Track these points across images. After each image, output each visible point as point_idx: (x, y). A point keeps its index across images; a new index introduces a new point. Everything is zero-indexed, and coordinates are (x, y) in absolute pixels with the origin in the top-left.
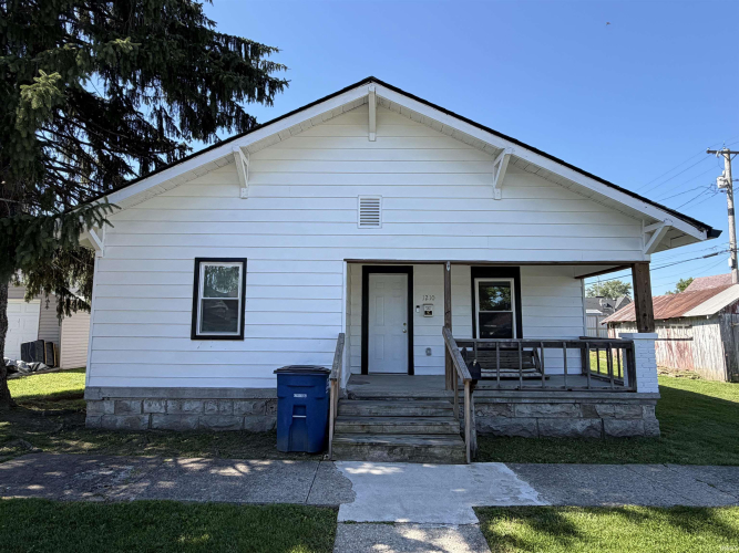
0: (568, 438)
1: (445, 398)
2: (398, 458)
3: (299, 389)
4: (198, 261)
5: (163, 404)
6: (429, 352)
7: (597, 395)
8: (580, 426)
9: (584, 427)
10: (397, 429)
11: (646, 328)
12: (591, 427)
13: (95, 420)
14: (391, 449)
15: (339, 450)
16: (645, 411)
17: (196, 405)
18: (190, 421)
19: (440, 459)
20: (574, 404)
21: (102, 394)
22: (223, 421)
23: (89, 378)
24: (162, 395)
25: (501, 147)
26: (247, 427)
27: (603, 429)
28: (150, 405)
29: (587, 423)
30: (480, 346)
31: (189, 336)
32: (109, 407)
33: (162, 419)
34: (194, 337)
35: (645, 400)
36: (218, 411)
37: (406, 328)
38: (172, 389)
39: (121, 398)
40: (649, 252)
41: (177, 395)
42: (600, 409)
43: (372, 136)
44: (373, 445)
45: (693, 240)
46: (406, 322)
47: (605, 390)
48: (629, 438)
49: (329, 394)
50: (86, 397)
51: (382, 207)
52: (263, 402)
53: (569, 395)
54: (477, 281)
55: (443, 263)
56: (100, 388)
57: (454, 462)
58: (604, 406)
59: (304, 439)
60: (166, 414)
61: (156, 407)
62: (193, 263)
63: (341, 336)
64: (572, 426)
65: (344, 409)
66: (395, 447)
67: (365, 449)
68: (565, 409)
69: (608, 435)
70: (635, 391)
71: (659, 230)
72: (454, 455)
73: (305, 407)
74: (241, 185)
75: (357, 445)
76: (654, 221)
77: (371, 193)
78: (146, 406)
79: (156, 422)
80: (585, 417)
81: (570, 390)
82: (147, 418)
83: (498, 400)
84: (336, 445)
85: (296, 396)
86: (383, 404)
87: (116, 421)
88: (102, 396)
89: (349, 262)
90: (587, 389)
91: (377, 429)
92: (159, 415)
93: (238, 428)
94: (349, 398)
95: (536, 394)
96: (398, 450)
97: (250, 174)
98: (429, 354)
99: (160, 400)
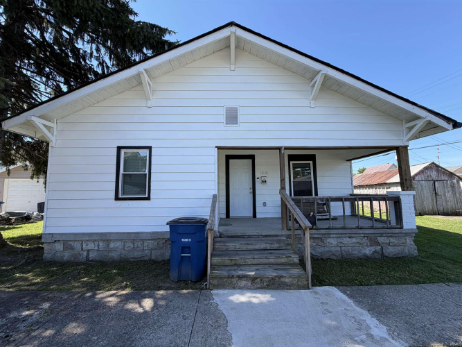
0: (361, 259)
1: (282, 236)
2: (259, 286)
3: (186, 235)
4: (119, 148)
5: (96, 244)
6: (265, 204)
7: (379, 231)
8: (368, 251)
9: (371, 252)
10: (255, 262)
11: (408, 188)
12: (375, 252)
13: (50, 256)
14: (254, 279)
15: (215, 282)
16: (408, 241)
17: (119, 244)
18: (115, 255)
19: (290, 286)
20: (364, 237)
21: (55, 239)
22: (137, 254)
23: (45, 227)
24: (95, 238)
25: (319, 69)
26: (153, 258)
27: (382, 252)
28: (87, 245)
29: (373, 249)
30: (304, 201)
31: (114, 197)
32: (59, 247)
33: (95, 253)
34: (117, 198)
35: (407, 234)
36: (134, 248)
37: (251, 190)
38: (102, 234)
39: (67, 240)
40: (408, 140)
41: (105, 238)
42: (381, 240)
43: (233, 67)
44: (240, 277)
45: (445, 130)
46: (251, 187)
47: (383, 228)
48: (400, 258)
49: (207, 238)
50: (43, 240)
51: (239, 112)
52: (164, 241)
53: (361, 231)
54: (292, 163)
55: (279, 148)
56: (52, 234)
57: (300, 288)
58: (383, 238)
59: (189, 271)
60: (98, 250)
61: (91, 246)
62: (116, 150)
63: (214, 196)
64: (363, 251)
65: (217, 246)
66: (256, 278)
67: (234, 280)
68: (358, 240)
69: (386, 257)
70: (402, 228)
71: (420, 124)
72: (300, 283)
73: (190, 248)
74: (147, 99)
75: (229, 277)
76: (418, 118)
77: (232, 104)
78: (84, 246)
79: (92, 256)
80: (371, 245)
81: (361, 228)
82: (85, 253)
83: (316, 236)
84: (212, 278)
85: (182, 240)
86: (243, 241)
87: (64, 256)
88: (54, 239)
89: (219, 148)
90: (372, 228)
91: (241, 262)
92: (93, 250)
93: (147, 259)
94: (220, 237)
95: (340, 231)
96: (258, 280)
97: (153, 91)
98: (265, 206)
99: (94, 241)
